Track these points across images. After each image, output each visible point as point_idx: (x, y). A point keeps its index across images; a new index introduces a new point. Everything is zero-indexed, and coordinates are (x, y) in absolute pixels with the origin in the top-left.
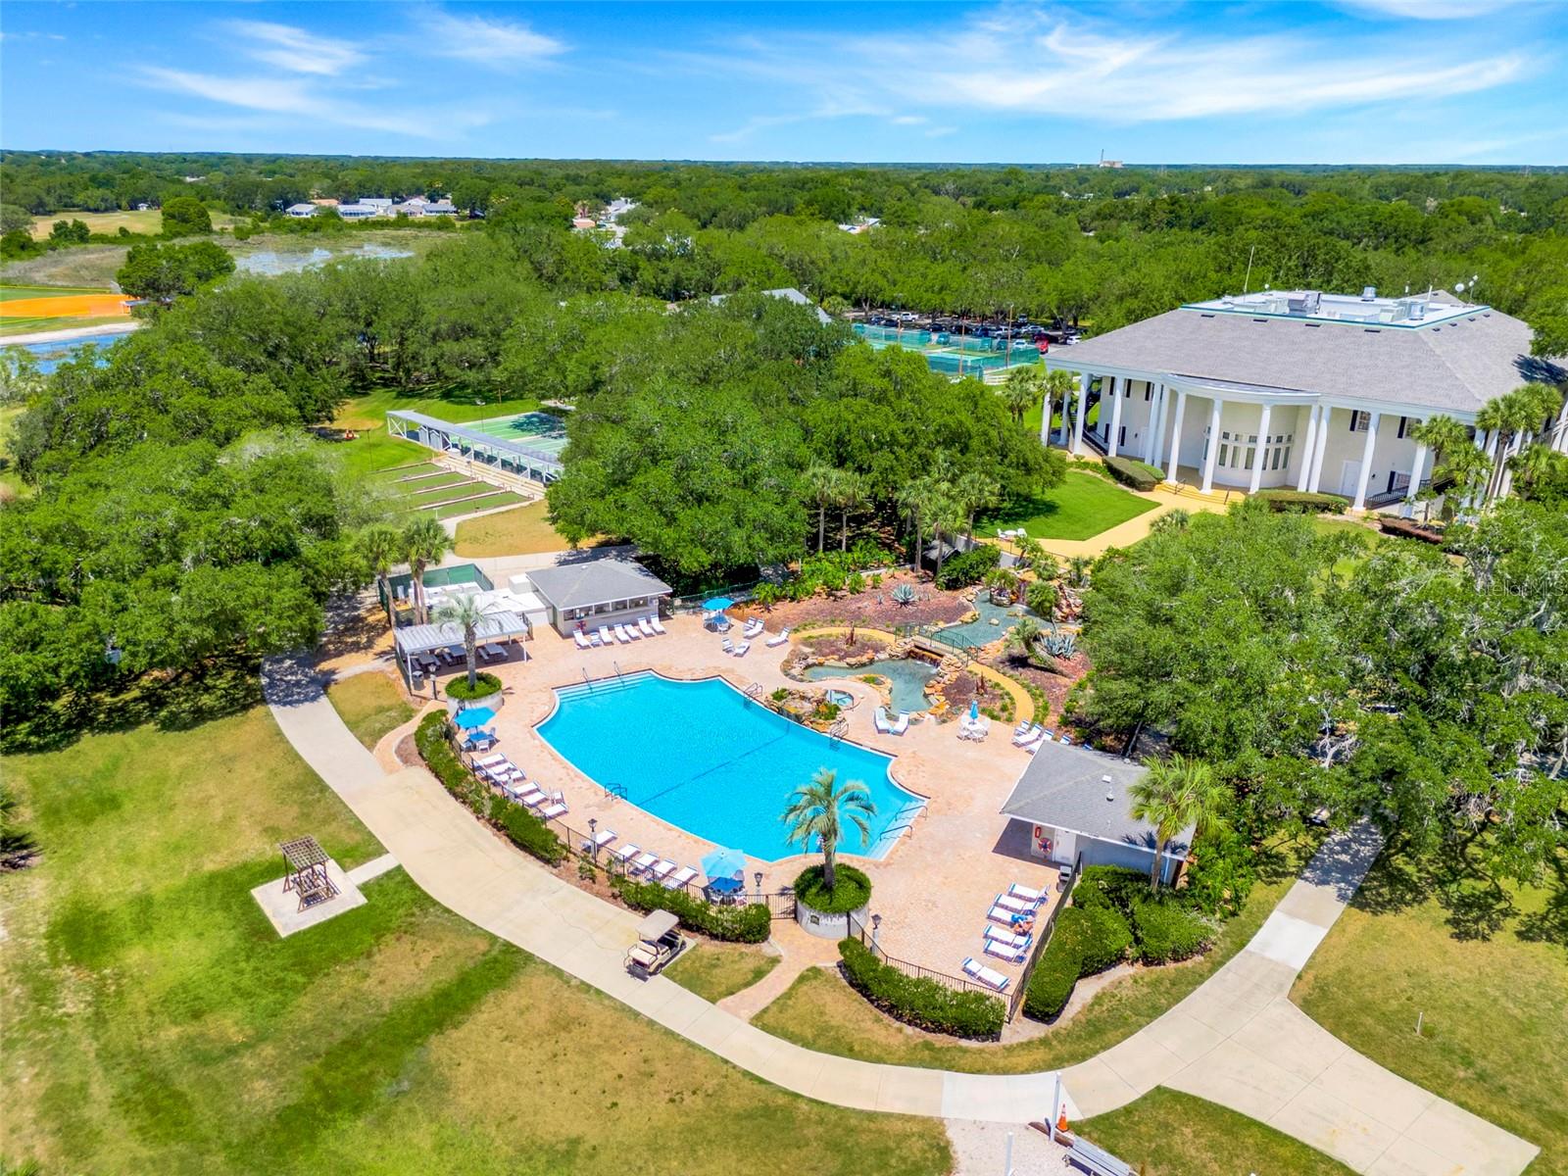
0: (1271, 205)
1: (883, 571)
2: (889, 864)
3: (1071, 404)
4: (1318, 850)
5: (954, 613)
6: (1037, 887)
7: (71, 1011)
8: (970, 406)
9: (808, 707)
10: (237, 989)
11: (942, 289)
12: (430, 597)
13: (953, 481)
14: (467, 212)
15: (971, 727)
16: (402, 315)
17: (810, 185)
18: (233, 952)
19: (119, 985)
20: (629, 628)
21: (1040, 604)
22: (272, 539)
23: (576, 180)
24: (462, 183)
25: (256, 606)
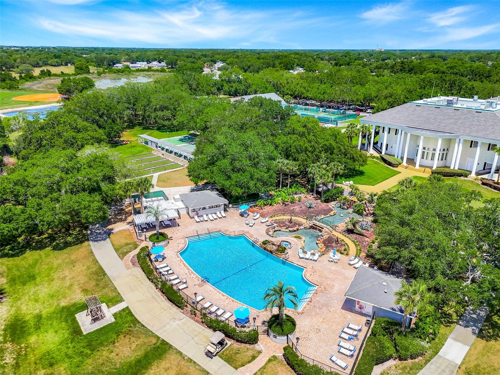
0: (436, 64)
1: (302, 195)
2: (303, 313)
3: (368, 135)
4: (465, 313)
5: (327, 212)
6: (358, 325)
7: (8, 362)
8: (334, 138)
9: (275, 248)
10: (67, 355)
11: (324, 93)
12: (147, 202)
13: (327, 164)
14: (170, 66)
15: (334, 258)
16: (145, 102)
17: (280, 57)
18: (66, 339)
19: (26, 351)
20: (214, 215)
21: (358, 210)
22: (91, 185)
23: (205, 56)
24: (169, 57)
25: (85, 208)
